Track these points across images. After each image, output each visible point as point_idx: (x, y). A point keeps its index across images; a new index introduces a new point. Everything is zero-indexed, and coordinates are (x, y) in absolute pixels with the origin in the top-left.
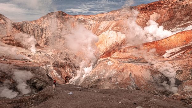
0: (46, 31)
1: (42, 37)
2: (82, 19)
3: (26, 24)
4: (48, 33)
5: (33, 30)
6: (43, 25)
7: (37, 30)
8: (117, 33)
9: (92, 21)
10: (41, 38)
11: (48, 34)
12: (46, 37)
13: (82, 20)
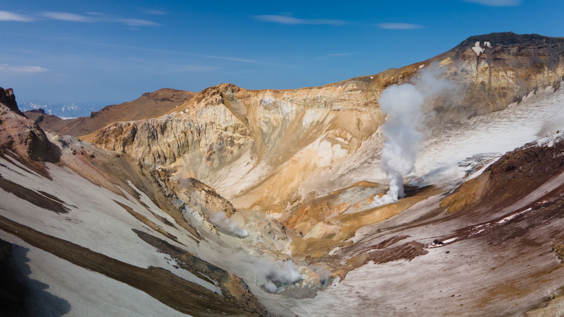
0: (207, 131)
1: (201, 144)
2: (269, 100)
3: (171, 121)
4: (211, 136)
5: (184, 133)
6: (199, 120)
7: (192, 132)
8: (333, 148)
9: (289, 104)
10: (199, 145)
11: (212, 138)
12: (207, 145)
13: (271, 102)
